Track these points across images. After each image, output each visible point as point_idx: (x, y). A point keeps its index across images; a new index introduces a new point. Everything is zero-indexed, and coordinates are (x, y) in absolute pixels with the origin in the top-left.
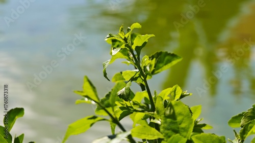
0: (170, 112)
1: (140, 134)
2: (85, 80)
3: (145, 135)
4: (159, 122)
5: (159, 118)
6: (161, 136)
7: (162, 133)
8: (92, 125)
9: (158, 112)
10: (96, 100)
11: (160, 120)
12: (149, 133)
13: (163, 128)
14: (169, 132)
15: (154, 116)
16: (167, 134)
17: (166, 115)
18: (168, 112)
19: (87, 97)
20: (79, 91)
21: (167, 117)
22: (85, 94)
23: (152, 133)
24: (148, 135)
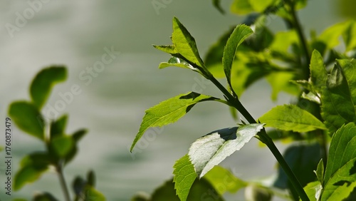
0: (337, 80)
1: (281, 122)
2: (175, 25)
3: (291, 124)
4: (317, 100)
5: (317, 92)
6: (322, 126)
7: (322, 120)
8: (188, 109)
9: (314, 80)
10: (196, 61)
11: (319, 95)
12: (299, 121)
13: (326, 109)
14: (336, 118)
15: (309, 88)
16: (332, 122)
17: (331, 87)
18: (333, 81)
19: (179, 56)
20: (162, 47)
21: (331, 90)
22: (175, 52)
23: (303, 120)
24: (297, 123)
